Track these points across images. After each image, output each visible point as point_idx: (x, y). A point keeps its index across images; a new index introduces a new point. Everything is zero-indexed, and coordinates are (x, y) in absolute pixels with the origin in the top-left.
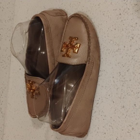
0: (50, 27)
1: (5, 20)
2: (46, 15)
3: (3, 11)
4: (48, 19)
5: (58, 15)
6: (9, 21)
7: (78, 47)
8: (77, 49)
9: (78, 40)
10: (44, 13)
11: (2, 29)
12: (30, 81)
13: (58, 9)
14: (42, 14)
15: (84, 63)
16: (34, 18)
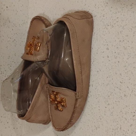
0: (76, 31)
1: (19, 24)
2: (71, 18)
3: (16, 14)
4: (73, 23)
5: (83, 18)
6: (23, 24)
7: (39, 45)
8: (39, 47)
9: (39, 39)
10: (68, 17)
11: (16, 34)
12: (55, 92)
13: (82, 11)
14: (66, 18)
15: (45, 59)
16: (57, 22)
